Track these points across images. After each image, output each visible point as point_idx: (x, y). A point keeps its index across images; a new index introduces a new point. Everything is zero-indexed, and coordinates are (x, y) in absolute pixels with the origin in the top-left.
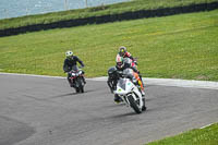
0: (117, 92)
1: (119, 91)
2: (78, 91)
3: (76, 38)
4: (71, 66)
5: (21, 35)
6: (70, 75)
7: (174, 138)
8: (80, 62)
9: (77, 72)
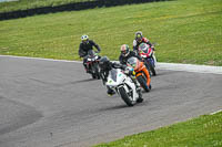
0: (108, 83)
1: (111, 82)
2: (94, 77)
3: (84, 21)
4: (86, 51)
6: (85, 61)
7: (184, 124)
8: (96, 47)
9: (92, 56)
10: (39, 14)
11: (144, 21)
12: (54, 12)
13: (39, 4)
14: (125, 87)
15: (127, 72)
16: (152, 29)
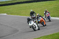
0: (29, 25)
4: (32, 14)
5: (15, 5)
6: (32, 17)
9: (34, 16)
10: (18, 4)
11: (46, 6)
12: (22, 3)
13: (18, 1)
14: (34, 26)
15: (34, 21)
16: (48, 8)
